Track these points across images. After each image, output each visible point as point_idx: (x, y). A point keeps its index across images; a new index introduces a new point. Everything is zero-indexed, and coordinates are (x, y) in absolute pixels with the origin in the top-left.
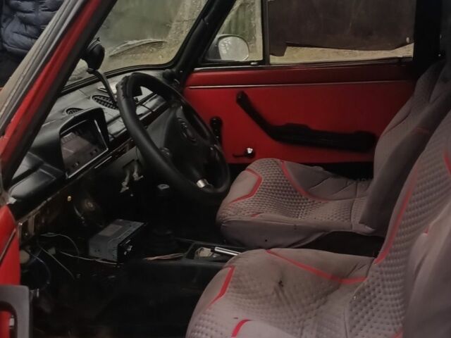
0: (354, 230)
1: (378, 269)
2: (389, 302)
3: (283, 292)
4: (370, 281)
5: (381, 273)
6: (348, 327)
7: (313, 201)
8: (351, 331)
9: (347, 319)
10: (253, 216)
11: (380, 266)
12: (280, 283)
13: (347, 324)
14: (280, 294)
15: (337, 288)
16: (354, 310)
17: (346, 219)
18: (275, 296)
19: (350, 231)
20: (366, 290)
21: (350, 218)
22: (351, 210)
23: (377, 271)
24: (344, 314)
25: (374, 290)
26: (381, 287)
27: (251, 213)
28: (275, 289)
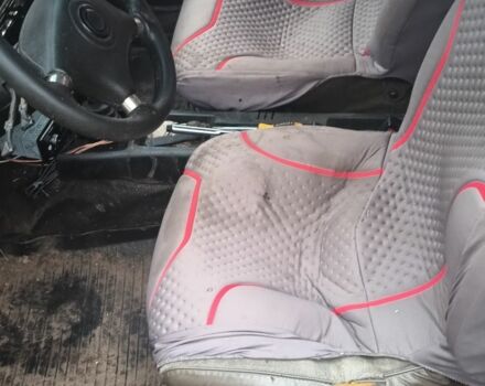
0: (359, 71)
1: (399, 160)
2: (416, 217)
3: (270, 206)
4: (388, 181)
5: (403, 167)
6: (362, 261)
7: (299, 9)
8: (366, 268)
9: (359, 248)
10: (219, 67)
11: (400, 155)
12: (266, 197)
13: (360, 255)
14: (267, 209)
15: (343, 186)
16: (368, 233)
17: (347, 44)
18: (260, 214)
19: (354, 74)
20: (383, 198)
21: (351, 41)
22: (352, 25)
23: (396, 164)
24: (355, 239)
25: (393, 196)
26: (403, 190)
27: (214, 63)
28: (259, 206)
